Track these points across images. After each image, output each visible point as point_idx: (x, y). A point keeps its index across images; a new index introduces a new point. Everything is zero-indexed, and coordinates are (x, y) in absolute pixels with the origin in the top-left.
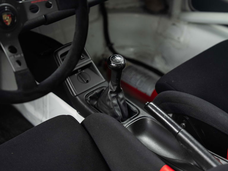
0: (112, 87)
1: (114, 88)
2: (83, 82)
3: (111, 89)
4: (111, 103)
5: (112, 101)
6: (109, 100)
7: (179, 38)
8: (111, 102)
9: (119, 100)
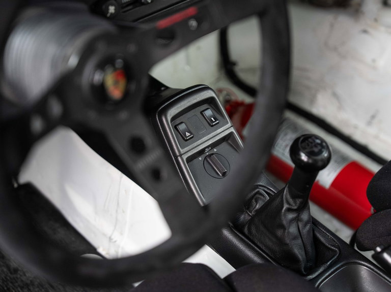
0: (291, 201)
1: (295, 202)
2: (217, 176)
3: (288, 203)
4: (286, 233)
5: (288, 229)
6: (282, 227)
7: (374, 61)
8: (286, 231)
9: (301, 225)
